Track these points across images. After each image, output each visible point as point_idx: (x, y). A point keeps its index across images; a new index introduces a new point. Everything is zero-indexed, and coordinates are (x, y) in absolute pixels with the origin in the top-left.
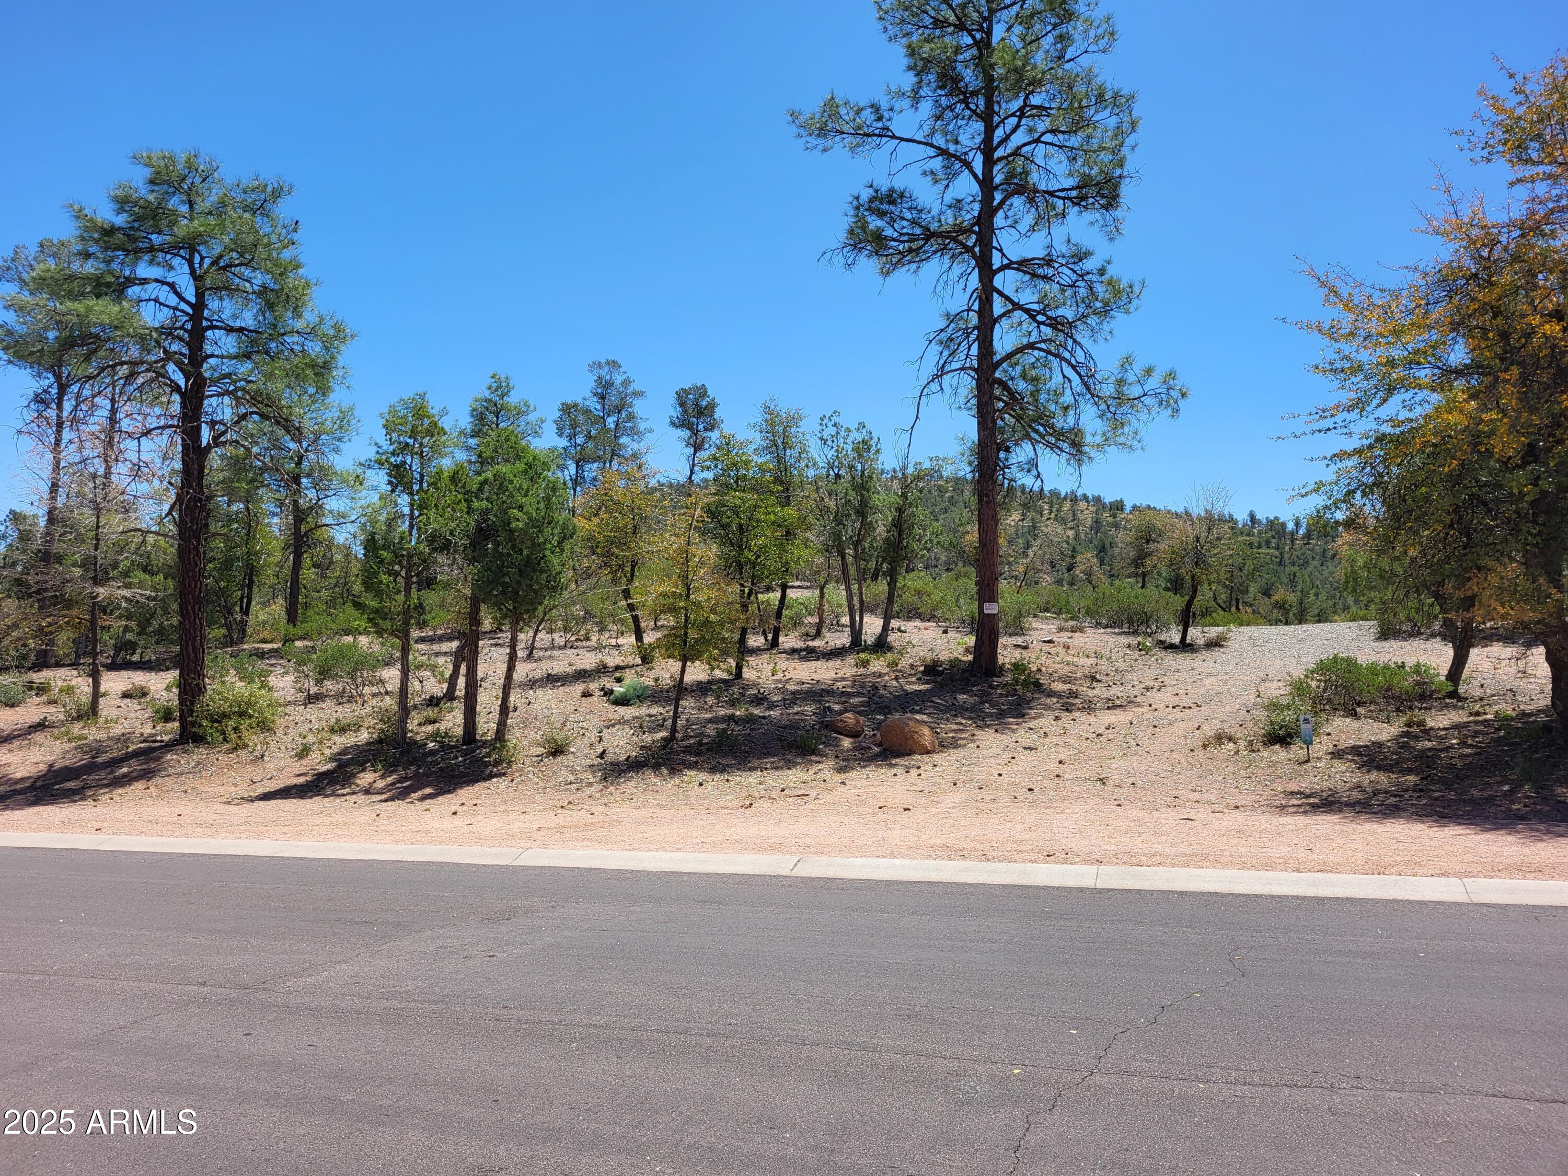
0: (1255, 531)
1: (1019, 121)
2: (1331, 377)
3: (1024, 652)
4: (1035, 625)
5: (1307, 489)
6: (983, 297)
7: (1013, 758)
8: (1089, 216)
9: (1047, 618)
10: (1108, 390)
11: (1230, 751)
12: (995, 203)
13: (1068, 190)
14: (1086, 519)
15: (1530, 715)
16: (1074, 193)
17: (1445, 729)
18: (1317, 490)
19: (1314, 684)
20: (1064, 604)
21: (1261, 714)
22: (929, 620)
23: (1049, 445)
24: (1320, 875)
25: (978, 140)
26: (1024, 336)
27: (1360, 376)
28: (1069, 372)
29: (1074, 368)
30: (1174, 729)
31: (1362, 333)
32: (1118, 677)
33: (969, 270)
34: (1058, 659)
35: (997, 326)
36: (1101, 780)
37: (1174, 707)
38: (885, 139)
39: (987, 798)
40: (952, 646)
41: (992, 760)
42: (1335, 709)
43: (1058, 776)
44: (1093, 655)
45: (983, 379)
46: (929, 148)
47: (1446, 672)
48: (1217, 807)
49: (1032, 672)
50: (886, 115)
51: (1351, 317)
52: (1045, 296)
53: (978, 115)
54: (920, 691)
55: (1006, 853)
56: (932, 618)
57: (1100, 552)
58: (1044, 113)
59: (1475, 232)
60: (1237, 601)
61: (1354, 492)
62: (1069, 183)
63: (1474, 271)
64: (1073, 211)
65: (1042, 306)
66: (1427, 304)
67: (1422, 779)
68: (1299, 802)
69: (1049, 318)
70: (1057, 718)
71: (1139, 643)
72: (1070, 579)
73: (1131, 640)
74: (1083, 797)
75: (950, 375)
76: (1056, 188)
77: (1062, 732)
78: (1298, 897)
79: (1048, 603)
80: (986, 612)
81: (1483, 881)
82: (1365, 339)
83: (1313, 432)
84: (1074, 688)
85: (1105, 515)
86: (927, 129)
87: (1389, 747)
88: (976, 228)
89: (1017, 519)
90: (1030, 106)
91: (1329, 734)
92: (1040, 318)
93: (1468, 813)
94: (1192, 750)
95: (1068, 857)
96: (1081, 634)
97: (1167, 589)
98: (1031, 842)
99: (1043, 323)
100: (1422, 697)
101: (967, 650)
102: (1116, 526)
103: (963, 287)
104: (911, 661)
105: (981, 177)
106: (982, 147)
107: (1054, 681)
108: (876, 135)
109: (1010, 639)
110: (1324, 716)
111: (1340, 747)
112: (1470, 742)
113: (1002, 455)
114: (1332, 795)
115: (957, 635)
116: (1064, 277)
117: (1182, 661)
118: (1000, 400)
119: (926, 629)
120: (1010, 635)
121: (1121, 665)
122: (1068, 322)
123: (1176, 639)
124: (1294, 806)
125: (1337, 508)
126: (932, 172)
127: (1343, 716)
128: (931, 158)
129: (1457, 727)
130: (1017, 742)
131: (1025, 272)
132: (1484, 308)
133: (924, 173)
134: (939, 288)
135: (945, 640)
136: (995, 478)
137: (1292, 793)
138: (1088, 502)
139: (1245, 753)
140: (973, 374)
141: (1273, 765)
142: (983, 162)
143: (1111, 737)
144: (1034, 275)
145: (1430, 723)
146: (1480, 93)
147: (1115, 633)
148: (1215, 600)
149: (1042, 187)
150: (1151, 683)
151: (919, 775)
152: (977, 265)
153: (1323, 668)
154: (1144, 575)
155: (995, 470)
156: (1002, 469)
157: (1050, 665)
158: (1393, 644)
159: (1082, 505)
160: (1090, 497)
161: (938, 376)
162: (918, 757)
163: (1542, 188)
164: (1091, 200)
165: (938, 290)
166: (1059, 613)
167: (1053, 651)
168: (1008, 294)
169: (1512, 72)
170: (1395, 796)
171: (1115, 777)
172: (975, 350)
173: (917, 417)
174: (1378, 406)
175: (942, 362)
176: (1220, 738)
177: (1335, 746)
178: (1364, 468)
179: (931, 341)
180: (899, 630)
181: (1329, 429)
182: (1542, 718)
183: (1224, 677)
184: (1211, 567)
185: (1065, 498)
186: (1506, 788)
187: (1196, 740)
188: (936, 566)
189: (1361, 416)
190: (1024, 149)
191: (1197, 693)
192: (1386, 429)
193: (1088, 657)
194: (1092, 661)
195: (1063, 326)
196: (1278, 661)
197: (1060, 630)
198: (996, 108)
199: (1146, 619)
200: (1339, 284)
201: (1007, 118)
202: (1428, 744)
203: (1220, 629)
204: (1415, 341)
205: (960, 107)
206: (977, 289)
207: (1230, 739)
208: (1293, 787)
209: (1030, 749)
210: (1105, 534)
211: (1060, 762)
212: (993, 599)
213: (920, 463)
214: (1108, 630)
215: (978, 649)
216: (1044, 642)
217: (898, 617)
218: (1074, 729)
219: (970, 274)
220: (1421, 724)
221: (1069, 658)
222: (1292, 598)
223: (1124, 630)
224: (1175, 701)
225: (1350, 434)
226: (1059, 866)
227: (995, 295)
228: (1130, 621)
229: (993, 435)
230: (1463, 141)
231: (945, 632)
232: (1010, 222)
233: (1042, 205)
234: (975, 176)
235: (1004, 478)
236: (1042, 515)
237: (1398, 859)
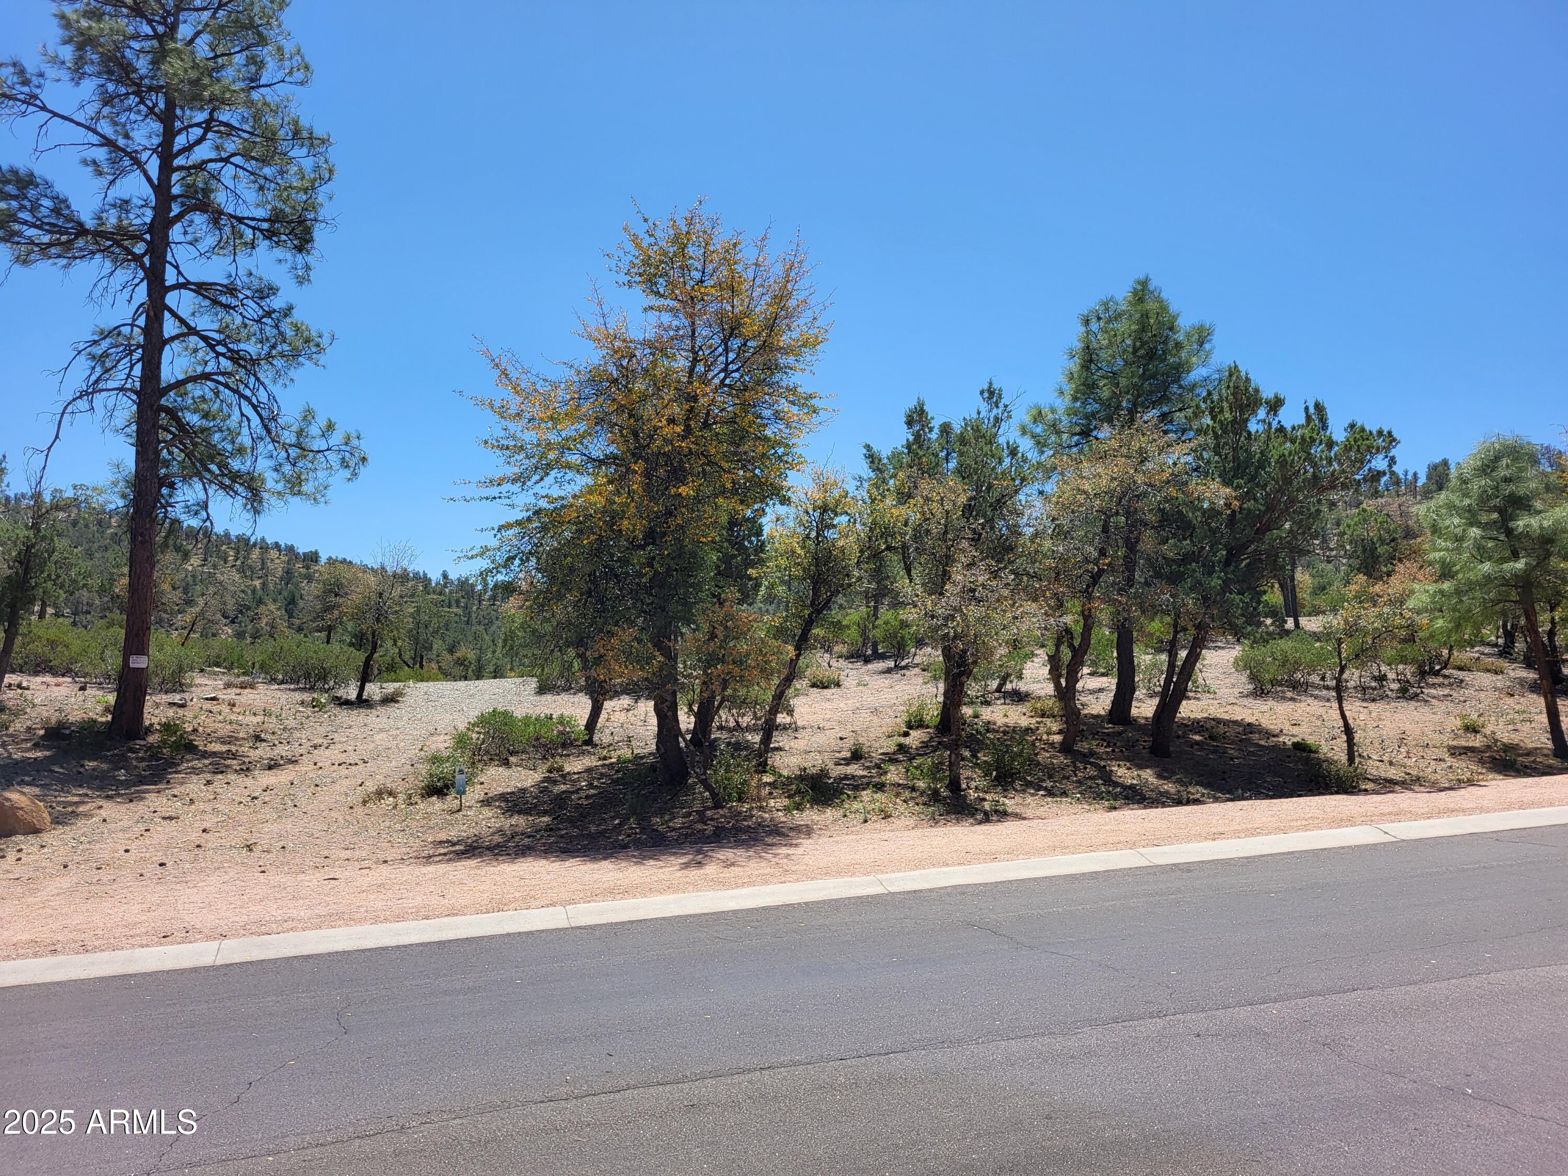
0: (447, 590)
1: (205, 134)
2: (499, 452)
3: (181, 712)
4: (198, 681)
5: (474, 552)
6: (152, 313)
7: (147, 830)
8: (279, 253)
9: (215, 673)
10: (289, 437)
11: (388, 805)
12: (172, 214)
13: (259, 220)
14: (276, 568)
15: (642, 758)
16: (265, 226)
17: (579, 773)
18: (482, 554)
19: (475, 736)
20: (236, 658)
21: (424, 769)
22: (63, 675)
23: (222, 486)
24: (446, 920)
25: (156, 141)
26: (199, 364)
27: (522, 455)
28: (248, 410)
29: (255, 407)
30: (337, 787)
31: (528, 416)
32: (286, 735)
33: (136, 281)
34: (221, 718)
35: (167, 347)
36: (248, 846)
37: (339, 765)
38: (31, 109)
39: (105, 879)
40: (89, 705)
41: (120, 835)
42: (491, 759)
43: (199, 846)
44: (262, 713)
45: (146, 404)
46: (90, 134)
47: (585, 723)
48: (366, 864)
49: (185, 732)
50: (35, 80)
51: (519, 399)
52: (227, 326)
53: (156, 115)
54: (35, 759)
55: (112, 941)
56: (67, 672)
57: (290, 604)
58: (234, 133)
59: (617, 344)
60: (422, 657)
61: (514, 558)
62: (260, 213)
63: (615, 376)
64: (263, 244)
65: (222, 337)
66: (580, 399)
67: (554, 819)
68: (445, 850)
69: (229, 350)
70: (209, 783)
71: (314, 699)
72: (253, 631)
73: (307, 697)
74: (223, 867)
75: (104, 394)
76: (246, 215)
77: (212, 797)
78: (422, 944)
79: (218, 656)
80: (132, 665)
81: (582, 906)
82: (529, 422)
83: (481, 499)
84: (234, 749)
85: (297, 566)
86: (91, 110)
87: (532, 792)
88: (148, 237)
89: (196, 564)
90: (217, 121)
91: (482, 783)
92: (220, 349)
93: (584, 847)
94: (351, 808)
95: (189, 934)
96: (251, 691)
97: (351, 644)
98: (147, 924)
99: (223, 355)
100: (564, 746)
101: (107, 710)
102: (309, 578)
103: (128, 297)
104: (29, 723)
105: (156, 182)
106: (160, 149)
107: (210, 742)
108: (20, 100)
109: (164, 697)
110: (480, 766)
111: (490, 795)
112: (596, 783)
113: (165, 491)
114: (476, 841)
115: (98, 693)
116: (249, 310)
117: (356, 717)
118: (167, 430)
119: (57, 685)
120: (166, 692)
121: (291, 723)
122: (251, 359)
123: (353, 694)
124: (440, 855)
125: (498, 572)
126: (94, 162)
127: (497, 766)
128: (94, 145)
129: (589, 770)
130: (155, 812)
131: (205, 297)
132: (621, 409)
133: (85, 162)
134: (96, 294)
135: (82, 698)
136: (154, 515)
137: (441, 842)
138: (280, 551)
139: (403, 806)
140: (134, 397)
141: (428, 816)
142: (160, 167)
143: (267, 799)
144: (215, 302)
145: (567, 768)
146: (625, 229)
147: (290, 689)
148: (400, 656)
149: (230, 210)
150: (320, 741)
151: (19, 859)
152: (147, 277)
153: (483, 721)
154: (330, 629)
155: (155, 506)
156: (165, 507)
157: (208, 723)
158: (548, 698)
159: (274, 554)
160: (283, 546)
161: (87, 394)
162: (20, 838)
163: (666, 318)
164: (283, 237)
165: (95, 295)
166: (230, 668)
167: (215, 709)
168: (184, 317)
169: (646, 217)
170: (529, 837)
171: (264, 842)
172: (137, 370)
173: (57, 437)
174: (536, 483)
175: (93, 378)
176: (379, 794)
177: (486, 794)
178: (523, 538)
179: (80, 352)
180: (19, 686)
181: (495, 498)
182: (651, 760)
183: (394, 733)
184: (392, 623)
185: (255, 545)
186: (617, 822)
187: (356, 797)
188: (88, 612)
189: (523, 490)
190: (211, 166)
191: (365, 749)
192: (543, 504)
193: (255, 714)
194: (259, 719)
195: (246, 361)
196: (448, 715)
197: (228, 686)
198: (178, 112)
199: (323, 676)
200: (510, 369)
201: (191, 126)
202: (563, 787)
203: (397, 685)
204: (570, 430)
205: (132, 100)
206: (143, 304)
207: (391, 794)
208: (443, 836)
209: (170, 818)
210: (297, 586)
211: (204, 831)
212: (142, 650)
213: (61, 491)
214: (283, 686)
215: (117, 710)
216: (207, 699)
217: (21, 672)
218: (228, 794)
219: (137, 285)
220: (560, 769)
221: (233, 717)
222: (472, 655)
223: (301, 686)
224: (342, 758)
225: (512, 506)
226: (175, 946)
227: (167, 314)
228: (307, 676)
229: (156, 468)
230: (613, 263)
231: (83, 689)
232: (189, 238)
233: (228, 230)
234: (149, 179)
235: (166, 517)
236: (226, 562)
237: (517, 895)
